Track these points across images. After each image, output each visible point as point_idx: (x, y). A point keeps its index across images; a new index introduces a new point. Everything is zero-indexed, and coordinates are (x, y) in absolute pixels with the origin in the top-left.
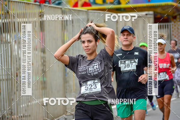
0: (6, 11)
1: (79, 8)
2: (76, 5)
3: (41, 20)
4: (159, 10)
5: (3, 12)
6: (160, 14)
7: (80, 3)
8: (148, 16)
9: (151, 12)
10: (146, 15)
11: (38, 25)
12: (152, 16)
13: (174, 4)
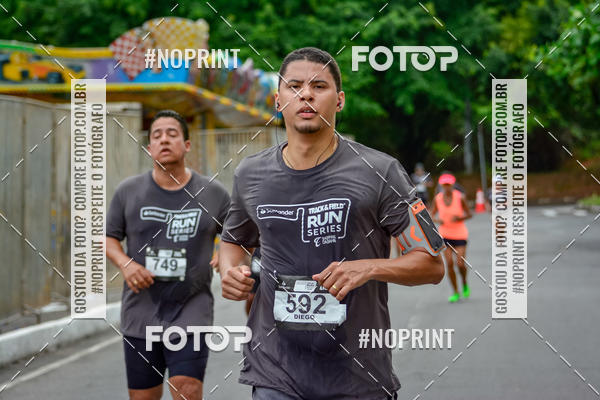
4: (154, 101)
8: (129, 114)
9: (136, 105)
10: (125, 110)
12: (138, 115)
13: (190, 88)
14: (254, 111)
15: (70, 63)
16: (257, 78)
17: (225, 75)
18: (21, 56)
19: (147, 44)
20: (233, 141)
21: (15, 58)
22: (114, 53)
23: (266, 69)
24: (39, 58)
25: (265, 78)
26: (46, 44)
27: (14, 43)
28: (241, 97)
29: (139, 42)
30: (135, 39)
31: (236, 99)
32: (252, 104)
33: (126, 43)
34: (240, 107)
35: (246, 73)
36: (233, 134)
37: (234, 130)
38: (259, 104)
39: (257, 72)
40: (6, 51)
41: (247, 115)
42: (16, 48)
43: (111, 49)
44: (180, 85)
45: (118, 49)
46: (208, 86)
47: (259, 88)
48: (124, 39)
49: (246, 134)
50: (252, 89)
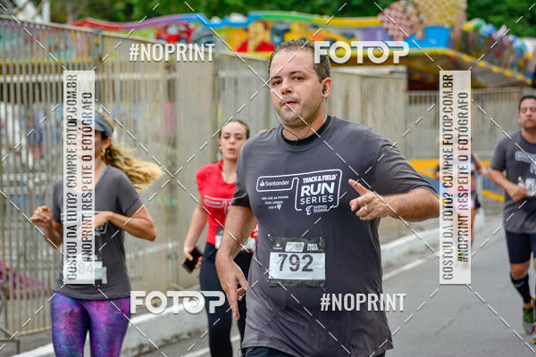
0: (97, 57)
1: (250, 54)
2: (243, 48)
3: (169, 77)
4: (418, 65)
5: (90, 60)
6: (421, 72)
7: (252, 45)
8: (396, 76)
9: (402, 69)
10: (392, 72)
11: (162, 87)
12: (404, 77)
13: (450, 52)
14: (508, 73)
15: (342, 31)
16: (511, 43)
17: (482, 41)
18: (301, 25)
19: (412, 13)
20: (490, 100)
21: (295, 27)
22: (382, 22)
23: (519, 35)
24: (316, 27)
25: (518, 43)
26: (322, 14)
27: (294, 14)
28: (496, 60)
29: (404, 11)
30: (401, 9)
31: (492, 62)
32: (506, 66)
33: (393, 13)
34: (495, 69)
35: (501, 39)
36: (490, 94)
37: (490, 90)
38: (512, 66)
39: (511, 38)
40: (287, 21)
41: (501, 76)
42: (295, 19)
43: (380, 18)
44: (442, 50)
45: (386, 19)
46: (466, 50)
47: (512, 52)
48: (390, 9)
49: (501, 93)
50: (506, 53)
